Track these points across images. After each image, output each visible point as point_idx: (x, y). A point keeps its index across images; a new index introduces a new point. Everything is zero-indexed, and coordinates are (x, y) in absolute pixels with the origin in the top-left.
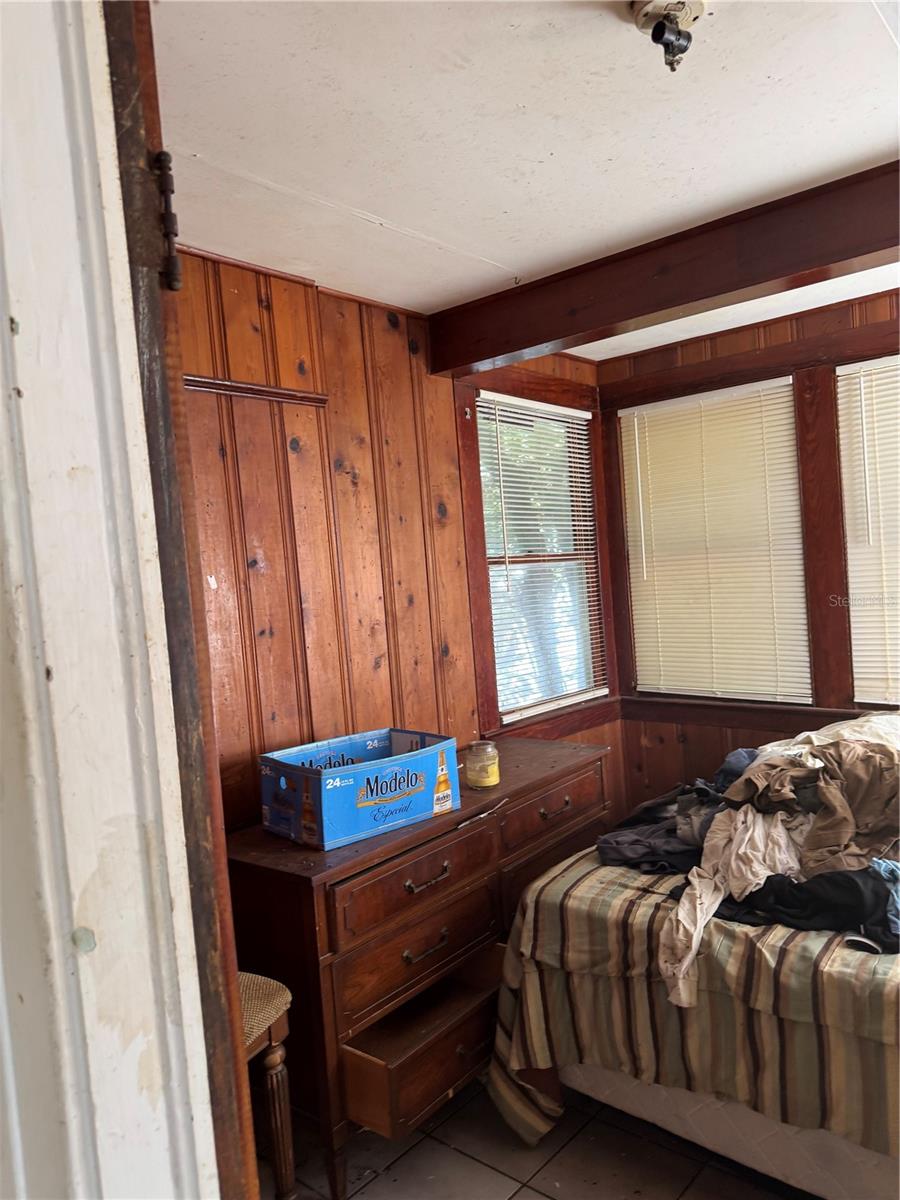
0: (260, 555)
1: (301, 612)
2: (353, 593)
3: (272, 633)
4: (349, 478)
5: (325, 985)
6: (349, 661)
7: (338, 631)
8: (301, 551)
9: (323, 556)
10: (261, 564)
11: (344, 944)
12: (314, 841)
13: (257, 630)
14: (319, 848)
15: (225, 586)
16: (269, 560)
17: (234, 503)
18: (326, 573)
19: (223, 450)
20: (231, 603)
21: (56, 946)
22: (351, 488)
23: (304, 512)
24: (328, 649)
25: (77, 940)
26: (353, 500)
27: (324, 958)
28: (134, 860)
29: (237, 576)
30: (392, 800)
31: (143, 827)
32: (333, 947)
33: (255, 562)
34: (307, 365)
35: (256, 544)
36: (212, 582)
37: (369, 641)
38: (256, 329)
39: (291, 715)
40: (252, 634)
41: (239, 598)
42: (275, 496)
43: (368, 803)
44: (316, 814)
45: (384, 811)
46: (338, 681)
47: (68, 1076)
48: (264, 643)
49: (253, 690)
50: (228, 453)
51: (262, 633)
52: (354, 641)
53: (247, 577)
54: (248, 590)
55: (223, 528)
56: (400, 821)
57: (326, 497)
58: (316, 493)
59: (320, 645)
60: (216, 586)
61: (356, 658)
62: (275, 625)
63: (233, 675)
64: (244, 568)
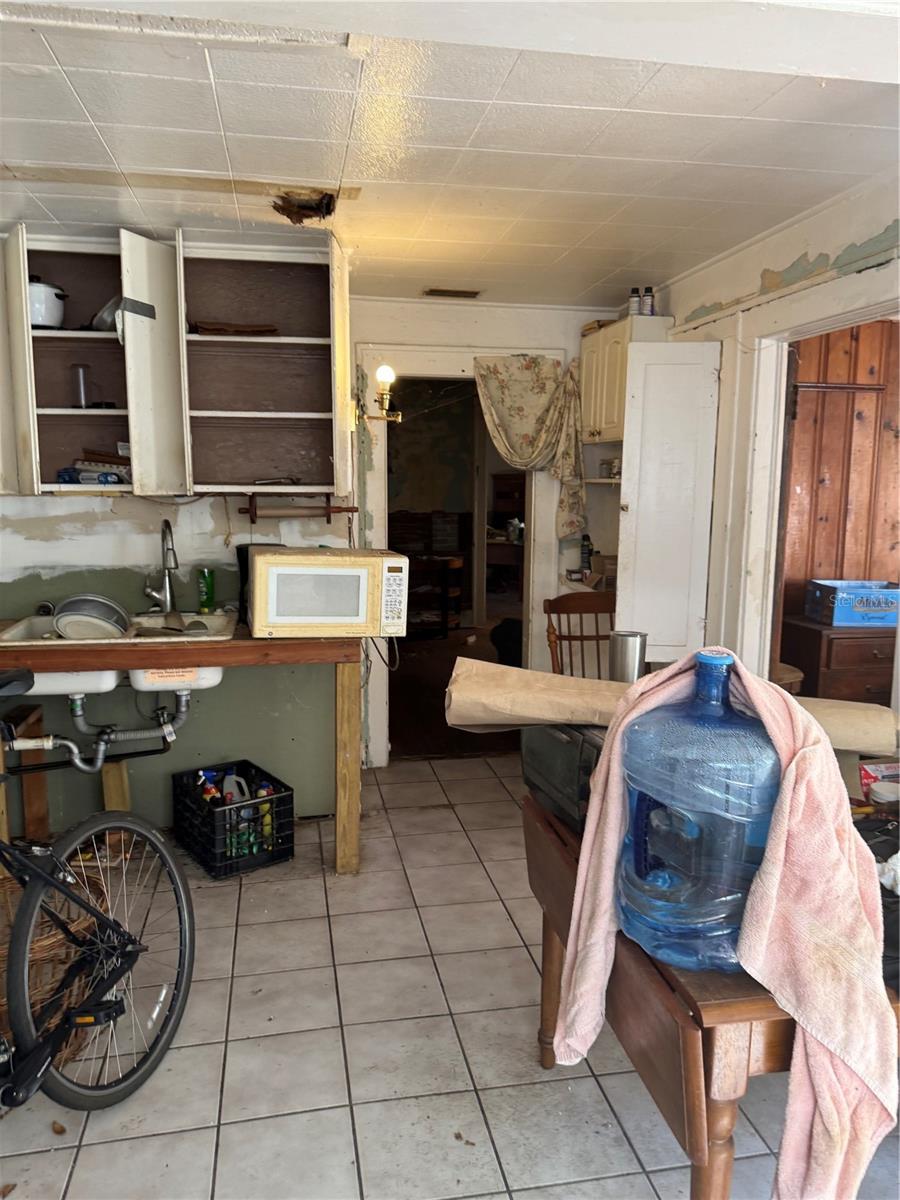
0: (827, 476)
1: (846, 511)
2: (883, 502)
3: (827, 520)
4: (892, 433)
5: (821, 682)
6: (873, 542)
7: (868, 524)
8: (853, 476)
9: (866, 480)
10: (827, 482)
11: (833, 666)
12: (828, 621)
13: (819, 517)
14: (830, 624)
15: (804, 492)
16: (832, 480)
17: (817, 449)
18: (866, 490)
19: (815, 421)
20: (806, 501)
21: (743, 573)
22: (894, 440)
23: (858, 453)
24: (861, 534)
25: (747, 572)
26: (893, 447)
27: (823, 669)
28: (763, 559)
29: (812, 487)
30: (874, 612)
31: (766, 552)
32: (828, 666)
33: (823, 480)
34: (876, 369)
35: (826, 470)
36: (798, 490)
37: (890, 532)
38: (846, 353)
39: (831, 565)
40: (815, 517)
41: (811, 500)
42: (842, 445)
43: (861, 609)
44: (831, 610)
45: (870, 616)
46: (863, 552)
47: (741, 602)
48: (821, 525)
49: (811, 549)
50: (818, 422)
51: (821, 519)
52: (879, 531)
53: (818, 488)
54: (817, 495)
55: (809, 462)
56: (878, 624)
57: (875, 445)
58: (869, 443)
59: (855, 530)
60: (800, 492)
61: (878, 541)
62: (830, 516)
63: (801, 539)
64: (817, 483)
